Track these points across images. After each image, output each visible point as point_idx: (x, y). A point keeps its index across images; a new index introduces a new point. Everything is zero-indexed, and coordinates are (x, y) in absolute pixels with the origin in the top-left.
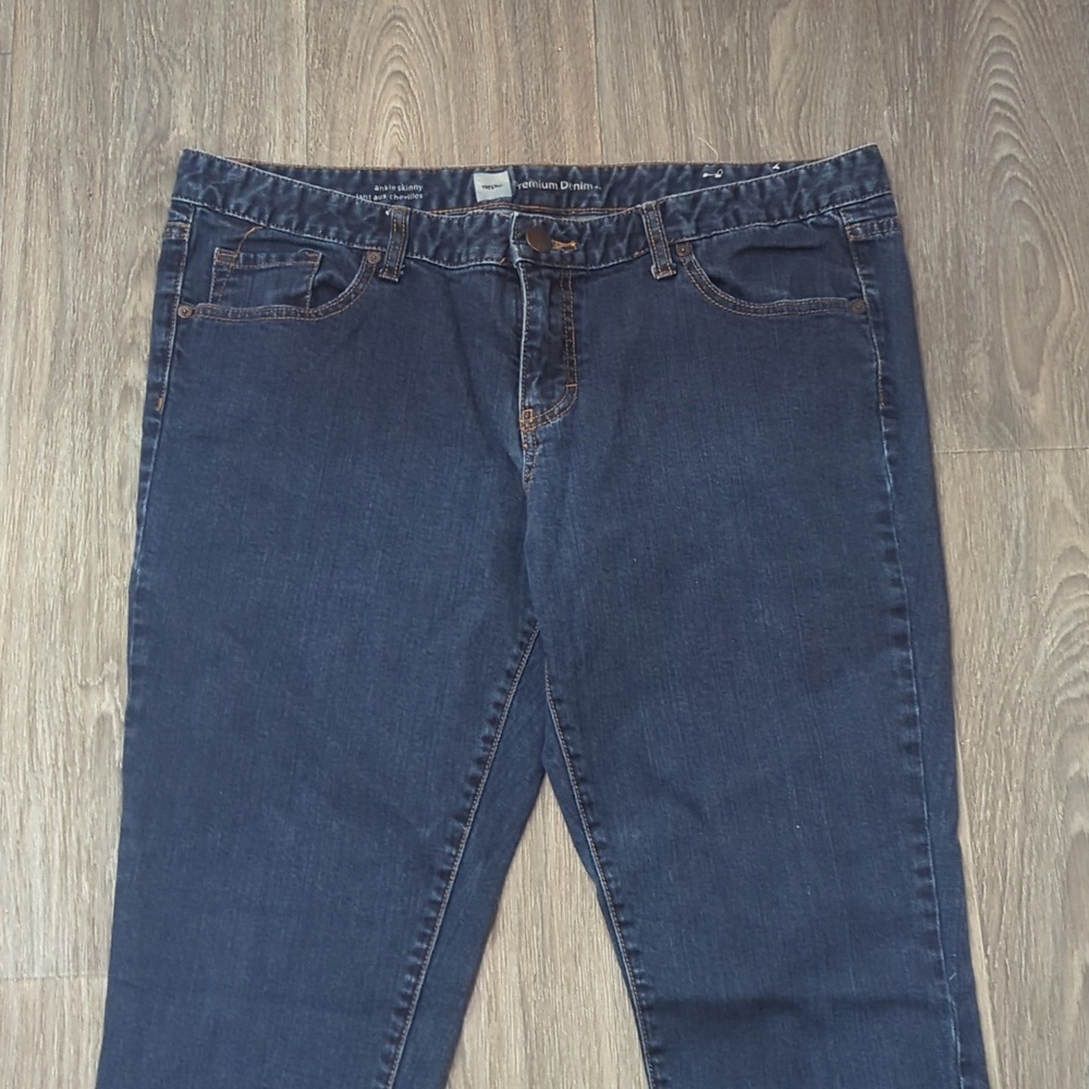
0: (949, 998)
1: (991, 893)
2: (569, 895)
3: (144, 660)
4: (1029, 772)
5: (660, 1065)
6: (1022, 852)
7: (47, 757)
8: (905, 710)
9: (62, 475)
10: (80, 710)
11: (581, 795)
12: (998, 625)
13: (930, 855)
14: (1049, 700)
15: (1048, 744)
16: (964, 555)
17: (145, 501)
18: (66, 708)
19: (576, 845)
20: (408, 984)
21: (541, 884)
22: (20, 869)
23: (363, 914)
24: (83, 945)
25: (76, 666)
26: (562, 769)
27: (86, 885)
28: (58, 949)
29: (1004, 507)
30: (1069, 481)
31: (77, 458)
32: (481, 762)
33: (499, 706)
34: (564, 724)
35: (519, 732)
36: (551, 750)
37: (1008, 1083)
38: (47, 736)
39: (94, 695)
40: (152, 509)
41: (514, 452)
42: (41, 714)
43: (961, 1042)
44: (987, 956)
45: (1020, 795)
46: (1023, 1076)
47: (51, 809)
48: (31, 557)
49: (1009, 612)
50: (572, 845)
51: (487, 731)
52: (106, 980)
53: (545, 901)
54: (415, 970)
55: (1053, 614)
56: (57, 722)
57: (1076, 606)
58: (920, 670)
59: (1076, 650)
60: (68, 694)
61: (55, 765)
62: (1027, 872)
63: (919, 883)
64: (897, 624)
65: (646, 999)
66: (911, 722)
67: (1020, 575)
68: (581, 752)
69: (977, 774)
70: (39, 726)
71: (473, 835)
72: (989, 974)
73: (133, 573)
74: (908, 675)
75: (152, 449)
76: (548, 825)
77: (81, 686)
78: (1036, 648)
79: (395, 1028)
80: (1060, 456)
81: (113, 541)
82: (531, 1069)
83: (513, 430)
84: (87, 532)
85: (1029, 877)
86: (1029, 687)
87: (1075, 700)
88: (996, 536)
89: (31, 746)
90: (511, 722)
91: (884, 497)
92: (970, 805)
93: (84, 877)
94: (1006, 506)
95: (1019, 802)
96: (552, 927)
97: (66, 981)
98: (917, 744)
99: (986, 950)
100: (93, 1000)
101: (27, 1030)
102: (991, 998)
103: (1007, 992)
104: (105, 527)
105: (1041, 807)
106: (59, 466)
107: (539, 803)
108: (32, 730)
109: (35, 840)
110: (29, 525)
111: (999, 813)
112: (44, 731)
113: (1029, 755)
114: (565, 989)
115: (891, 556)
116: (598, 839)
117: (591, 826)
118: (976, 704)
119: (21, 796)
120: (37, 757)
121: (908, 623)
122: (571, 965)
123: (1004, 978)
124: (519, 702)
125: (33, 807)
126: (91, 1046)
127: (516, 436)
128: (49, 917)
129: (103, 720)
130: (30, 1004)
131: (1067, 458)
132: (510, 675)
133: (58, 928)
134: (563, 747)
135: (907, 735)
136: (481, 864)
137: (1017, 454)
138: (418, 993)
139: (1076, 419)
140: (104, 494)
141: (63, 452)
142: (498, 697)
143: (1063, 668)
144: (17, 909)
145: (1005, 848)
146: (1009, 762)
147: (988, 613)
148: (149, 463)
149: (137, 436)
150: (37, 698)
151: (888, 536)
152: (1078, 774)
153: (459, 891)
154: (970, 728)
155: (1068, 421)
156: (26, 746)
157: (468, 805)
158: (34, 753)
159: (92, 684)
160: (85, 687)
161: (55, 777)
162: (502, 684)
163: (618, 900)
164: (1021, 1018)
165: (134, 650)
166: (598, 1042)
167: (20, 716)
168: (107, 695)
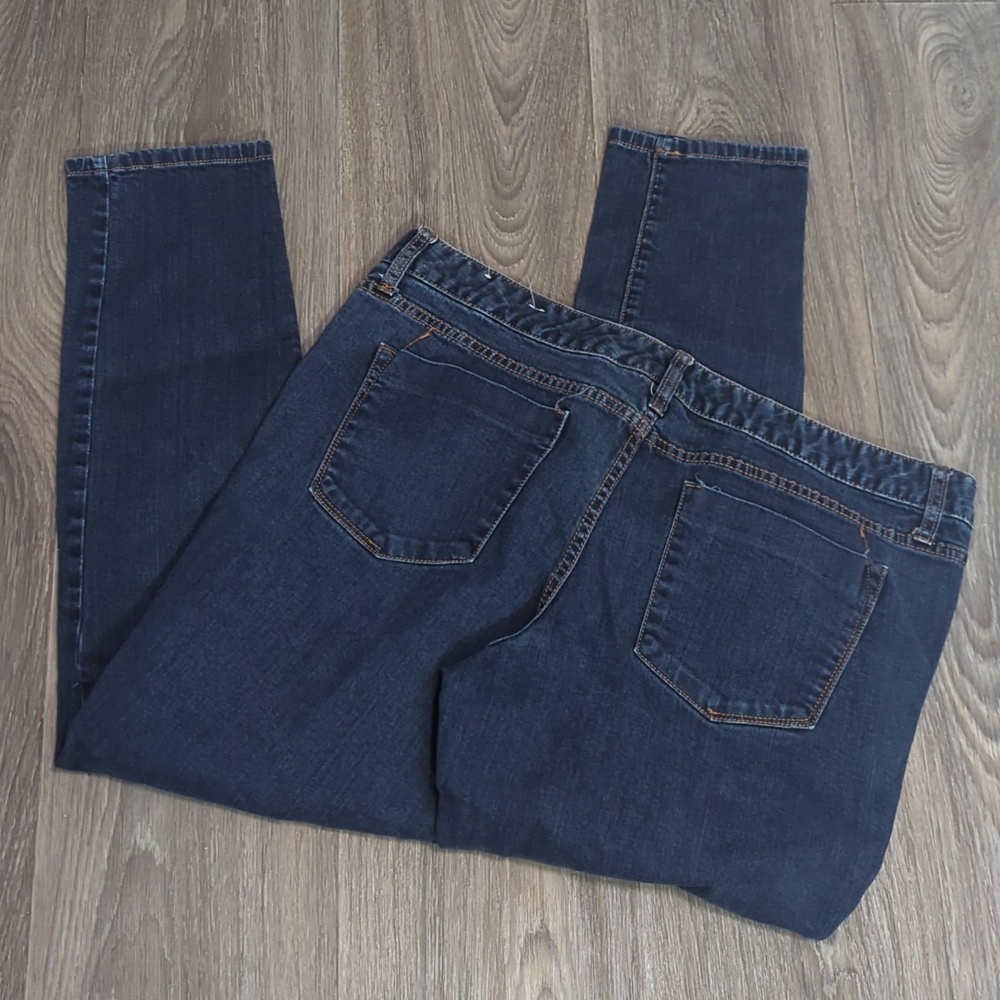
1: (28, 774)
10: (852, 947)
18: (866, 950)
25: (862, 990)
37: (43, 619)
38: (879, 923)
39: (842, 963)
42: (887, 943)
44: (42, 720)
46: (29, 624)
56: (872, 936)
60: (866, 963)
70: (887, 932)
72: (42, 706)
77: (855, 971)
89: (892, 913)
99: (42, 725)
102: (44, 685)
103: (29, 691)
108: (893, 928)
112: (882, 927)
118: (8, 952)
120: (884, 902)
123: (30, 702)
150: (894, 960)
154: (18, 928)
156: (895, 913)
158: (887, 907)
159: (845, 974)
160: (851, 970)
164: (22, 669)
167: (906, 942)
168: (830, 963)
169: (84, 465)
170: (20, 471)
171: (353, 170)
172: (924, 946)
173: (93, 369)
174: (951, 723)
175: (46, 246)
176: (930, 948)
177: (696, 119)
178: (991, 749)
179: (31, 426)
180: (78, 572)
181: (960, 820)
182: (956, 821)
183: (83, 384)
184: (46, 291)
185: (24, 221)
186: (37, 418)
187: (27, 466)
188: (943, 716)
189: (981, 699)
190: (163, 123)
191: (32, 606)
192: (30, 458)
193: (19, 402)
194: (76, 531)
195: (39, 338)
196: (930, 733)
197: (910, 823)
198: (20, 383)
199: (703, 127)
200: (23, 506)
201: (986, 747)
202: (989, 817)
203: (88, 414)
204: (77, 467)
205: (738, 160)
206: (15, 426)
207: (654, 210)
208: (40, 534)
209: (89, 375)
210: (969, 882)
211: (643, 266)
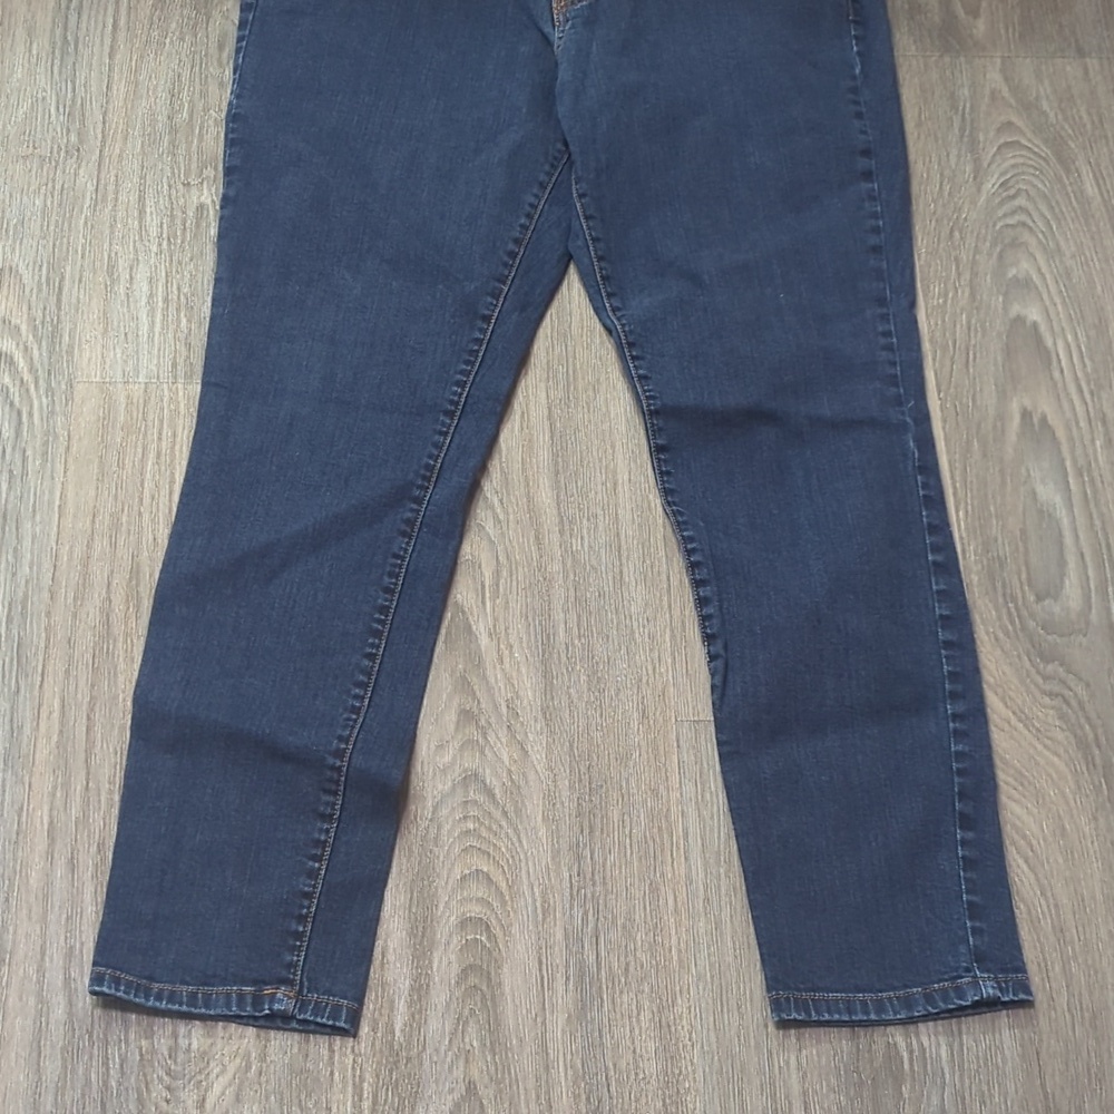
0: (908, 420)
1: (943, 356)
2: (589, 347)
3: (237, 162)
4: (974, 274)
5: (665, 461)
6: (969, 329)
7: (154, 232)
8: (873, 222)
9: (172, 41)
10: (183, 200)
11: (601, 269)
12: (947, 172)
13: (892, 321)
14: (991, 225)
15: (990, 255)
16: (919, 124)
17: (241, 55)
18: (170, 199)
19: (596, 311)
20: (455, 393)
21: (565, 336)
22: (128, 306)
23: (417, 346)
24: (181, 361)
25: (180, 172)
26: (585, 250)
27: (184, 321)
28: (159, 362)
29: (953, 94)
30: (1006, 79)
31: (185, 30)
32: (517, 242)
33: (534, 207)
34: (588, 213)
35: (549, 227)
36: (577, 236)
38: (154, 217)
39: (194, 191)
40: (247, 59)
41: (547, 29)
42: (150, 202)
43: (919, 451)
44: (940, 398)
45: (967, 290)
46: (971, 481)
47: (156, 267)
48: (145, 95)
49: (956, 165)
50: (592, 312)
51: (523, 220)
52: (199, 387)
53: (569, 348)
54: (462, 384)
55: (994, 166)
56: (162, 208)
57: (1012, 161)
58: (883, 196)
59: (1012, 192)
60: (173, 189)
61: (160, 237)
62: (973, 342)
63: (882, 341)
64: (862, 163)
65: (654, 405)
66: (876, 230)
67: (966, 139)
68: (601, 236)
69: (932, 274)
70: (148, 210)
71: (510, 293)
72: (942, 411)
73: (230, 104)
74: (872, 198)
75: (247, 20)
76: (573, 296)
77: (184, 184)
78: (979, 190)
79: (443, 424)
80: (999, 61)
81: (213, 88)
82: (557, 463)
83: (547, 13)
84: (192, 81)
85: (975, 346)
86: (974, 215)
87: (1012, 226)
88: (946, 112)
89: (140, 223)
90: (542, 219)
91: (854, 78)
92: (925, 296)
93: (182, 315)
94: (953, 93)
95: (967, 294)
96: (574, 365)
97: (165, 386)
98: (881, 247)
99: (939, 395)
100: (188, 399)
101: (132, 419)
103: (957, 424)
104: (206, 77)
105: (985, 297)
106: (170, 35)
107: (565, 283)
108: (142, 212)
109: (142, 287)
110: (144, 73)
111: (949, 301)
112: (151, 213)
113: (974, 262)
114: (586, 410)
115: (859, 115)
116: (615, 304)
117: (609, 295)
118: (930, 226)
119: (132, 256)
120: (146, 231)
121: (873, 162)
122: (591, 393)
123: (955, 415)
124: (550, 206)
125: (141, 265)
126: (186, 432)
127: (550, 18)
128: (153, 341)
129: (201, 207)
130: (135, 401)
131: (1003, 63)
132: (543, 186)
133: (159, 350)
134: (587, 232)
135: (873, 240)
136: (517, 313)
137: (962, 59)
138: (463, 400)
139: (1011, 35)
140: (206, 55)
141: (174, 25)
142: (532, 200)
143: (1002, 203)
144: (126, 334)
145: (955, 326)
146: (958, 268)
147: (939, 164)
148: (245, 30)
149: (236, 16)
150: (146, 191)
151: (857, 103)
152: (1014, 276)
153: (499, 331)
155: (1004, 38)
156: (137, 223)
157: (506, 272)
158: (143, 228)
159: (193, 183)
160: (187, 185)
161: (160, 245)
162: (535, 191)
163: (631, 339)
164: (969, 442)
165: (228, 155)
166: (613, 447)
167: (132, 202)
168: (205, 191)
169: (941, 616)
170: (1015, 631)
171: (678, 1010)
172: (116, 199)
173: (951, 725)
174: (43, 368)
175: (1047, 902)
176: (111, 196)
177: (206, 1091)
178: (8, 345)
179: (1015, 681)
180: (927, 509)
181: (57, 289)
182: (60, 289)
183: (961, 707)
184: (1034, 842)
185: (1082, 938)
186: (1010, 689)
187: (1009, 637)
188: (49, 374)
189: (7, 387)
190: (934, 1082)
191: (972, 498)
192: (1008, 646)
193: (1034, 709)
194: (936, 549)
195: (1030, 783)
196: (68, 361)
197: (106, 288)
198: (1038, 730)
199: (199, 1078)
200: (1004, 595)
201: (14, 347)
202: (27, 290)
203: (948, 671)
204: (948, 613)
205: (185, 988)
206: (1032, 681)
207: (303, 907)
208: (980, 566)
209: (955, 717)
210: (61, 244)
211: (321, 830)
